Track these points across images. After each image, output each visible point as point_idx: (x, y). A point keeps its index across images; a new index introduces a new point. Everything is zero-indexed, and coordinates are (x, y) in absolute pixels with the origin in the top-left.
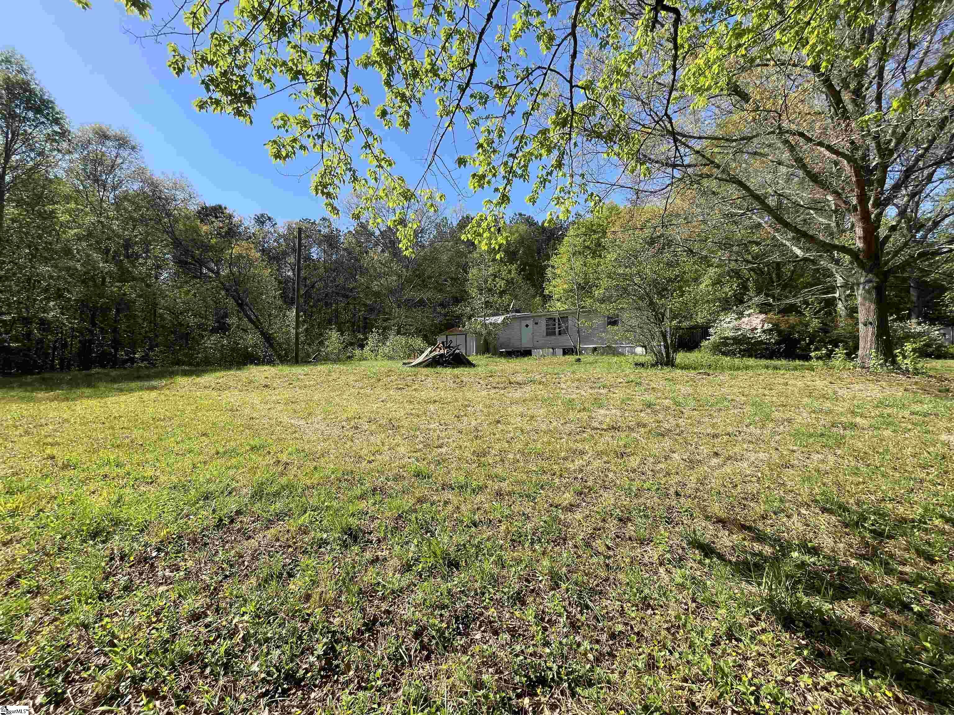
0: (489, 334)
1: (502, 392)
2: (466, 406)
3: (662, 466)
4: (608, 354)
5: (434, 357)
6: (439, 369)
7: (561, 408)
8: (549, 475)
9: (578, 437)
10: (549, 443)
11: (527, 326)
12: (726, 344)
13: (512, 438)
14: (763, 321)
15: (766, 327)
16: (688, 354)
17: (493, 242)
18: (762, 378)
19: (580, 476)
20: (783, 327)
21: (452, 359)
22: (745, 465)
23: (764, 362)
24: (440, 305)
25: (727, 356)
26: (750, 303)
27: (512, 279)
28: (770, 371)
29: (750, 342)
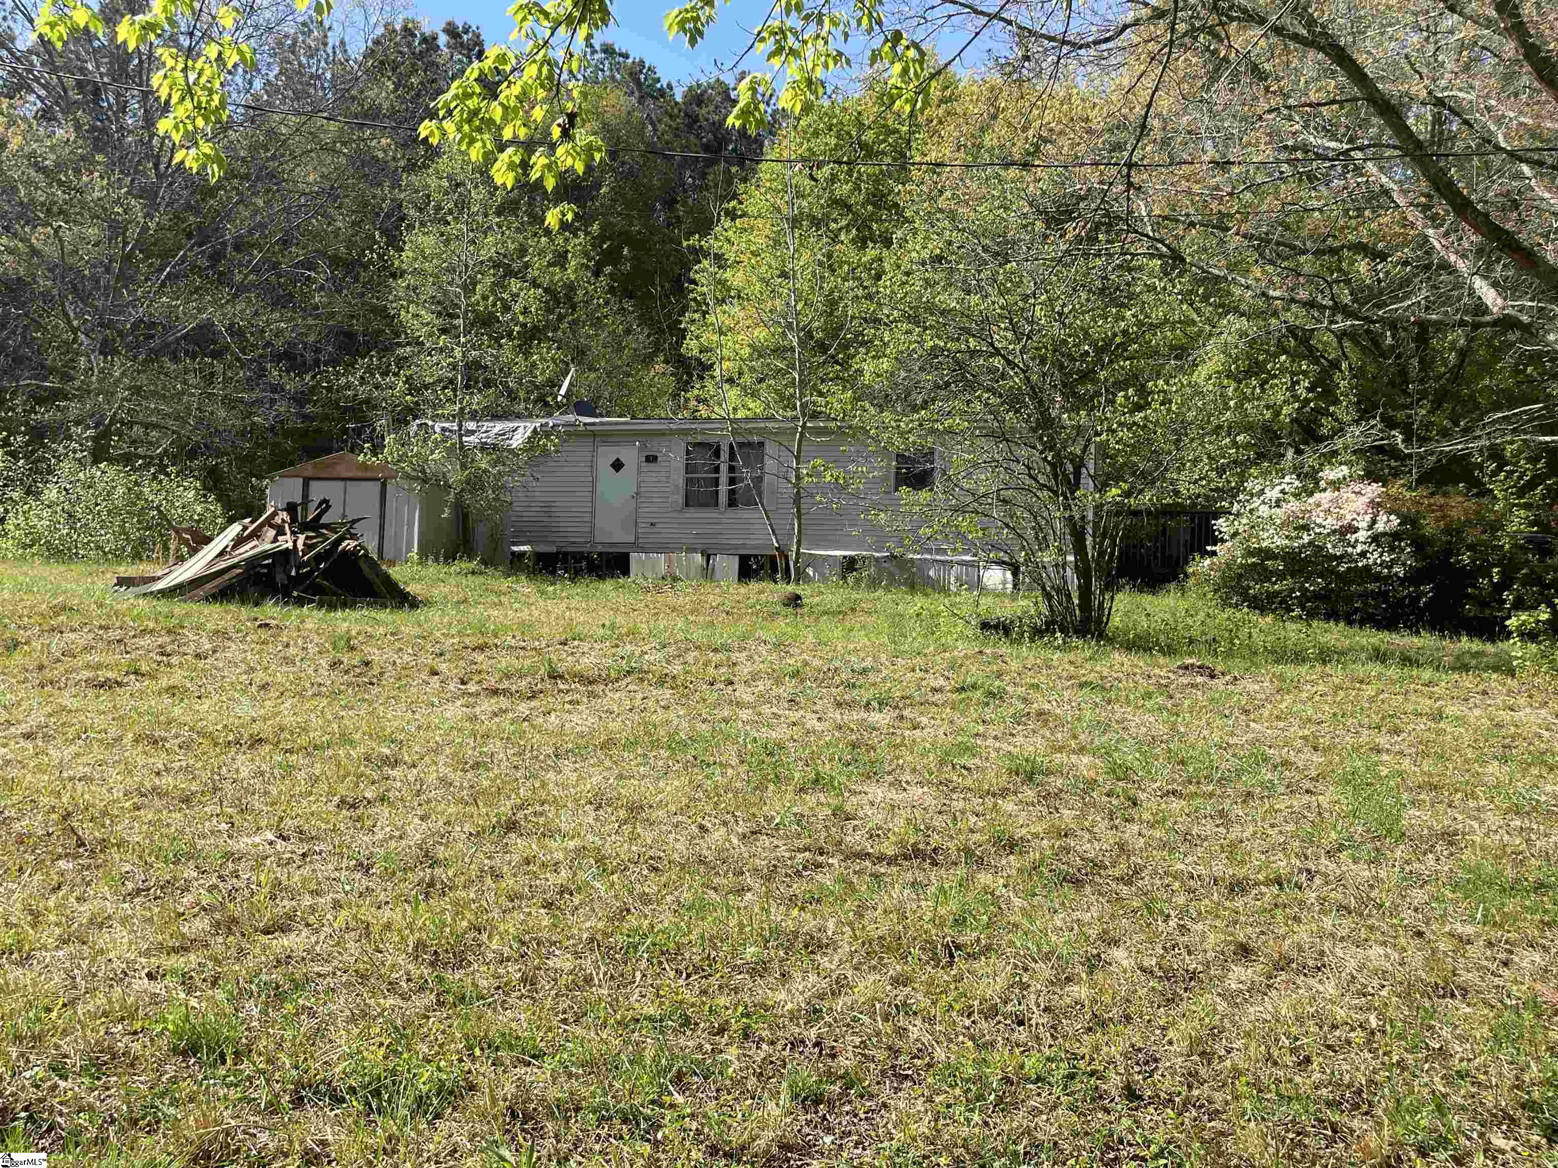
0: (475, 483)
1: (523, 708)
2: (386, 761)
3: (1080, 991)
4: (893, 582)
5: (253, 562)
6: (271, 610)
7: (737, 774)
8: (702, 1037)
9: (799, 887)
10: (700, 908)
11: (617, 465)
12: (1265, 575)
13: (563, 891)
14: (1375, 505)
15: (1380, 527)
16: (1147, 600)
17: (539, 160)
18: (1370, 691)
19: (813, 1034)
20: (1430, 526)
21: (325, 574)
22: (1330, 989)
23: (1370, 638)
24: (278, 358)
25: (1263, 611)
26: (1339, 443)
27: (571, 288)
28: (1393, 672)
29: (1333, 571)
